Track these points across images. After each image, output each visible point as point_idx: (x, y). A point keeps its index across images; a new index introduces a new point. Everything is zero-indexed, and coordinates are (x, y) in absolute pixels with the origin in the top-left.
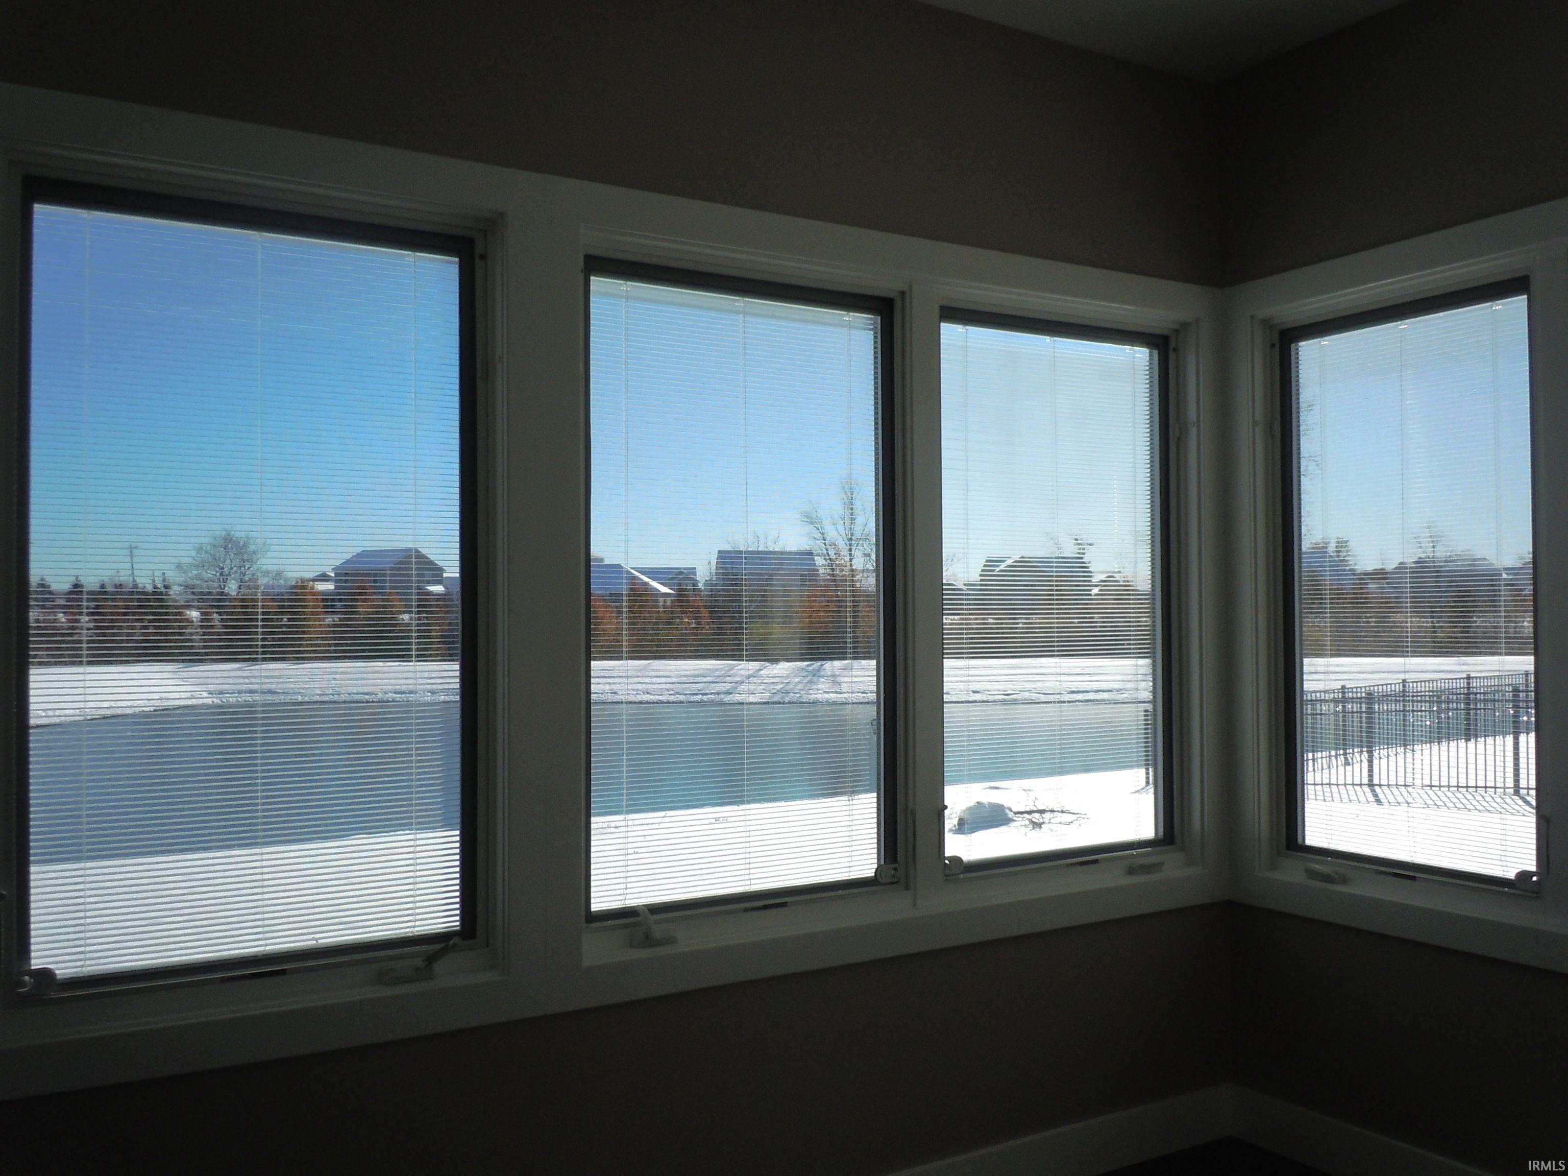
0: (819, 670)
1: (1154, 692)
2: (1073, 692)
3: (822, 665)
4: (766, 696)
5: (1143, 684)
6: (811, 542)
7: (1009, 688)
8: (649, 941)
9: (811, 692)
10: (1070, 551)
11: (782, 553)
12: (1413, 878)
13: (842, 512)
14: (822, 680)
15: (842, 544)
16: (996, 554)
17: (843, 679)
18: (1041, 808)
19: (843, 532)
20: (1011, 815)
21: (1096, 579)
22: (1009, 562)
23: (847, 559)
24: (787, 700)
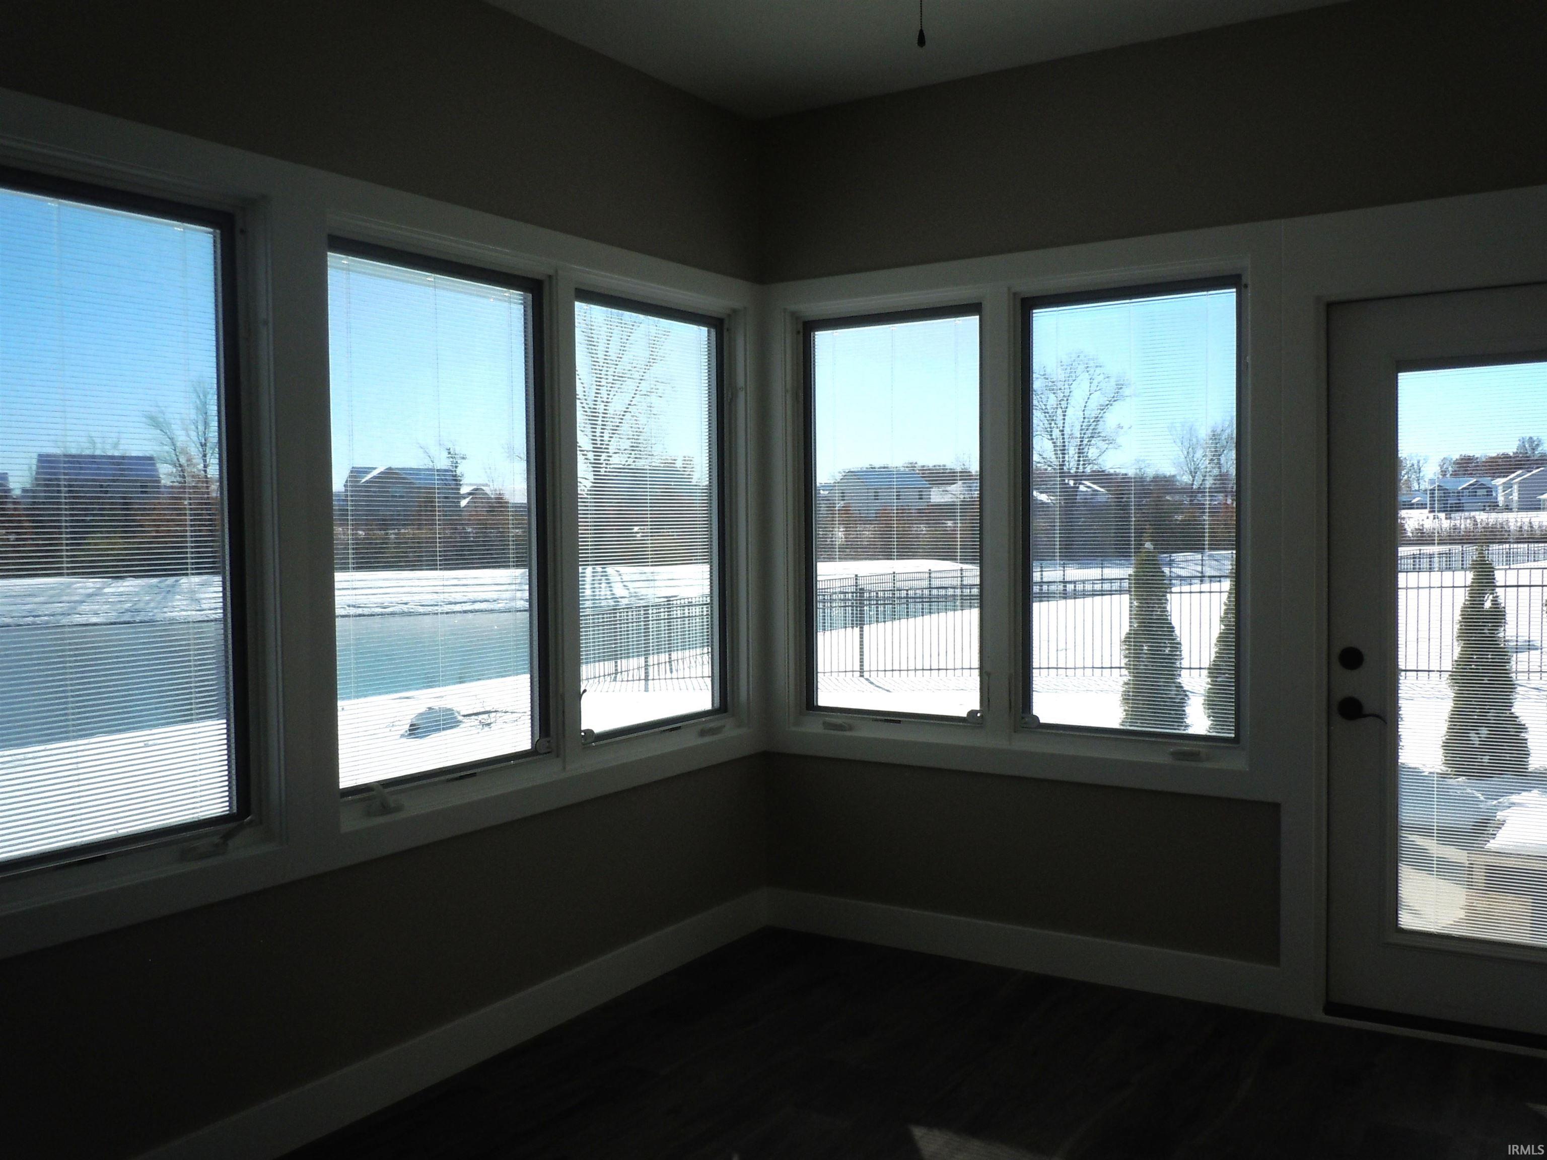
0: (173, 586)
1: (530, 600)
2: (451, 603)
3: (177, 581)
4: (113, 616)
5: (519, 594)
6: (157, 448)
7: (386, 600)
8: (385, 809)
9: (165, 610)
10: (443, 463)
11: (123, 458)
12: (899, 722)
13: (193, 416)
14: (178, 597)
15: (195, 451)
16: (360, 463)
17: (202, 596)
18: (488, 709)
19: (195, 439)
20: (460, 718)
21: (464, 490)
22: (375, 473)
23: (201, 466)
24: (138, 619)
